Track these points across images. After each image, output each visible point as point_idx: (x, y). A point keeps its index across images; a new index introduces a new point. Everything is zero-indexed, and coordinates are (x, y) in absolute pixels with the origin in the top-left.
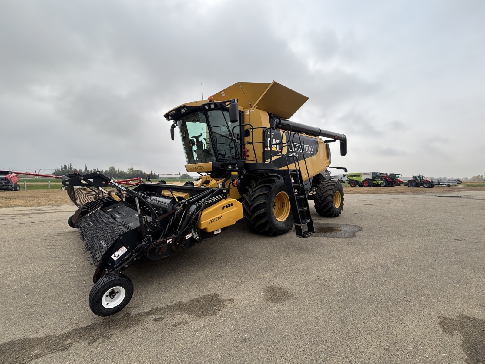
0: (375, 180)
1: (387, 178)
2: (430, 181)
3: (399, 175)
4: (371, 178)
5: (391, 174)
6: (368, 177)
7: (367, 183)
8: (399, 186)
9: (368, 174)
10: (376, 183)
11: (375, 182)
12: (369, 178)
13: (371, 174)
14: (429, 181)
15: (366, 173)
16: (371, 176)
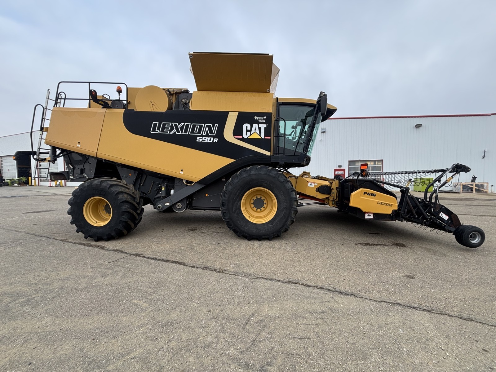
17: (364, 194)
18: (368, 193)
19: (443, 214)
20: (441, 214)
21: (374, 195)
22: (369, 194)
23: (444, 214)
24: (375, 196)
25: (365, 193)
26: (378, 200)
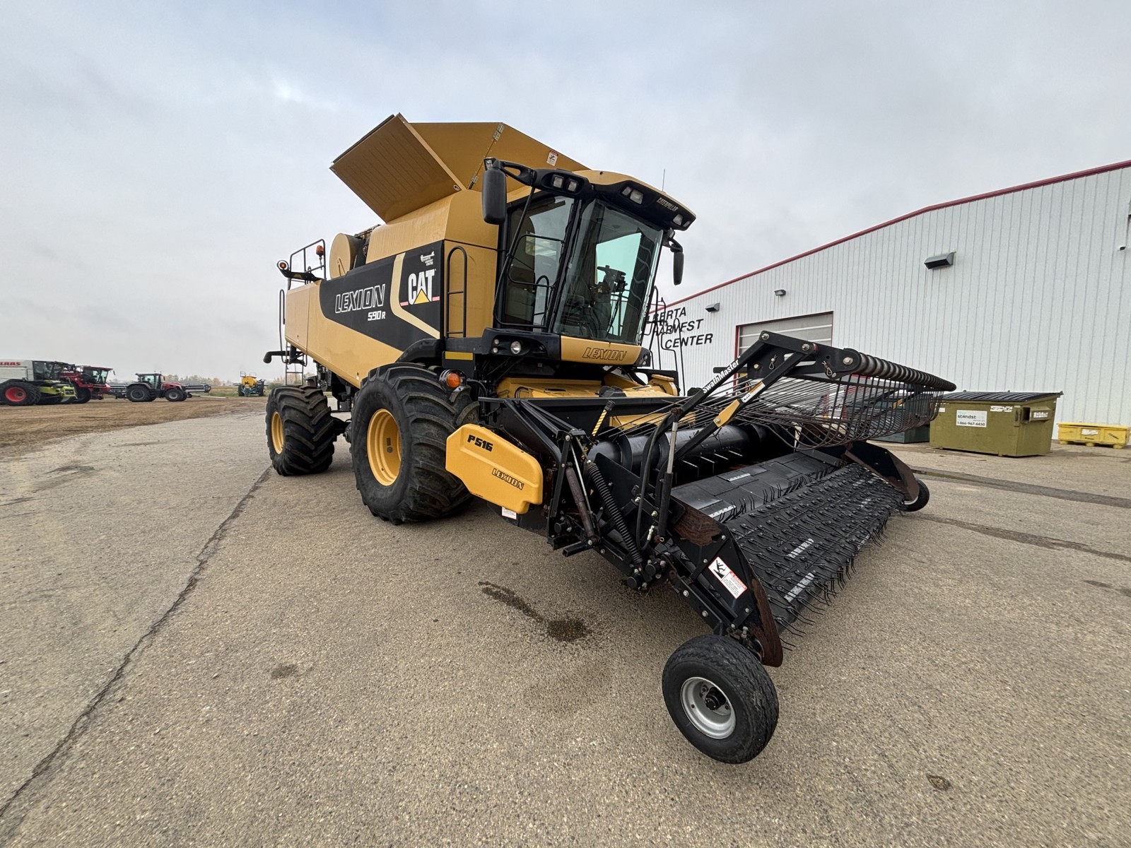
0: (49, 385)
1: (76, 379)
2: (180, 386)
3: (107, 370)
4: (31, 378)
5: (85, 368)
6: (19, 374)
7: (20, 394)
8: (97, 400)
9: (18, 364)
10: (55, 393)
11: (50, 390)
12: (25, 377)
13: (31, 367)
14: (178, 387)
15: (10, 362)
16: (31, 372)
17: (469, 441)
18: (478, 439)
19: (725, 566)
20: (714, 564)
21: (488, 446)
22: (478, 442)
23: (728, 570)
24: (490, 449)
25: (471, 438)
26: (497, 463)
